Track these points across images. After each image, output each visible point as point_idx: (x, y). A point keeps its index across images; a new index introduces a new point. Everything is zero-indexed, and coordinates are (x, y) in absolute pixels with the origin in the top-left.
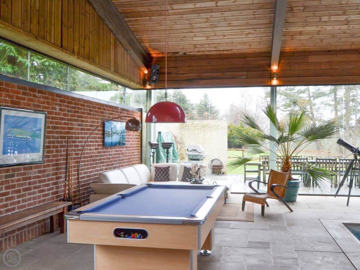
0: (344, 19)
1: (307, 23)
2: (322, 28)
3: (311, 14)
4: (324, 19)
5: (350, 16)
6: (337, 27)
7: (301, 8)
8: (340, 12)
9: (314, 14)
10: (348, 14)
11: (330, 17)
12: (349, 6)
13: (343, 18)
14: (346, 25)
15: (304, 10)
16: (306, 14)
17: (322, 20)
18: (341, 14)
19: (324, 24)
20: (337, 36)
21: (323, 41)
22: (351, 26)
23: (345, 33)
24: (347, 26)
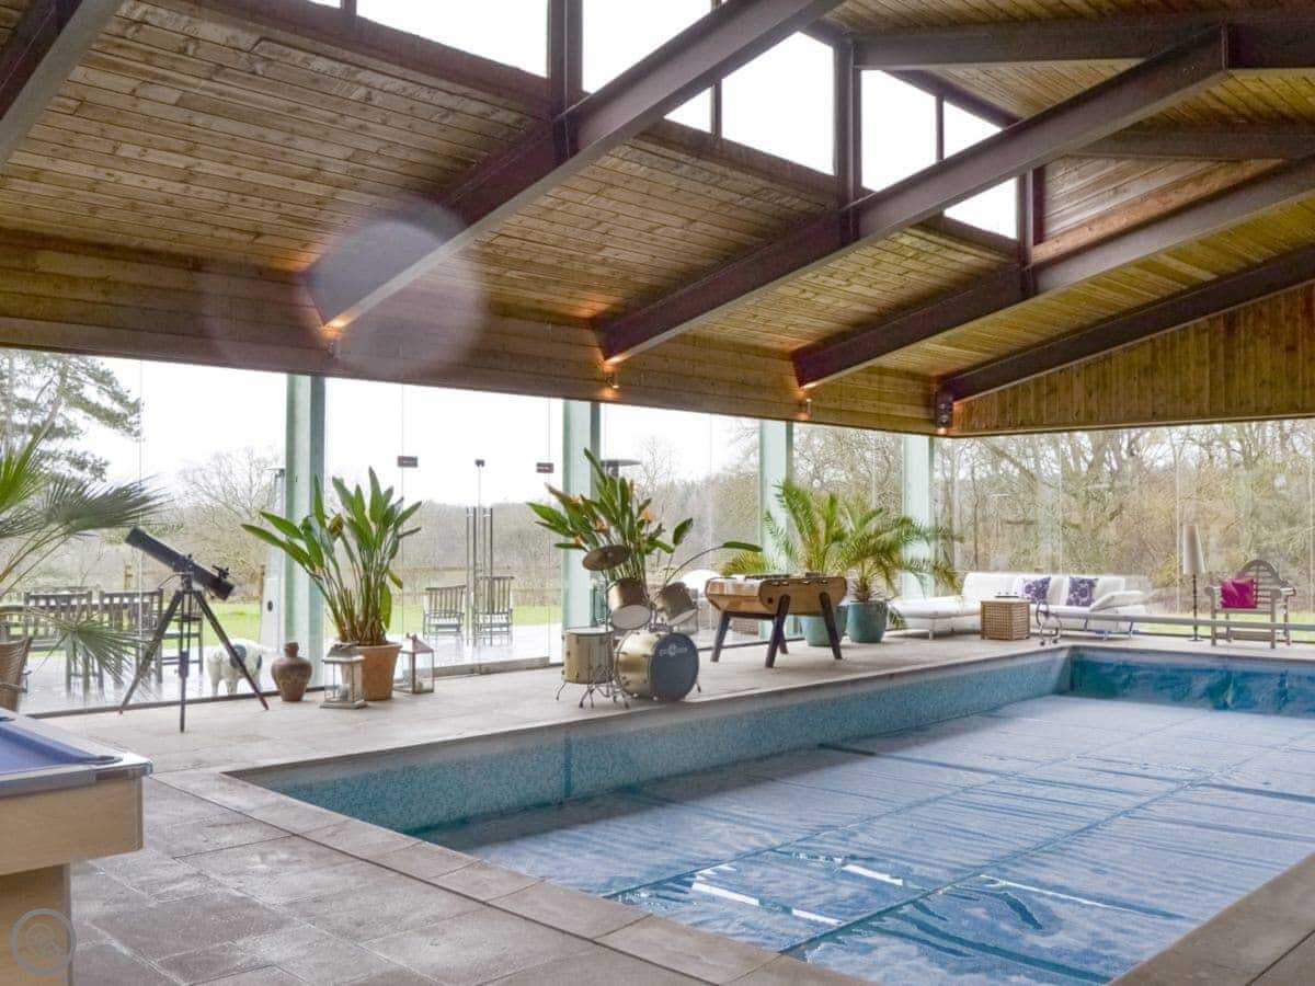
0: (182, 166)
1: (70, 150)
2: (109, 174)
3: (93, 128)
4: (128, 151)
5: (202, 161)
6: (153, 183)
7: (72, 103)
8: (181, 145)
9: (103, 130)
10: (201, 154)
11: (145, 151)
12: (210, 136)
13: (180, 162)
14: (182, 182)
15: (76, 111)
16: (77, 123)
17: (119, 153)
18: (182, 149)
19: (123, 166)
20: (143, 207)
21: (95, 213)
22: (194, 188)
23: (169, 203)
24: (184, 185)
